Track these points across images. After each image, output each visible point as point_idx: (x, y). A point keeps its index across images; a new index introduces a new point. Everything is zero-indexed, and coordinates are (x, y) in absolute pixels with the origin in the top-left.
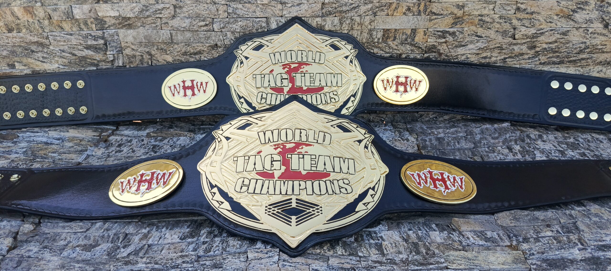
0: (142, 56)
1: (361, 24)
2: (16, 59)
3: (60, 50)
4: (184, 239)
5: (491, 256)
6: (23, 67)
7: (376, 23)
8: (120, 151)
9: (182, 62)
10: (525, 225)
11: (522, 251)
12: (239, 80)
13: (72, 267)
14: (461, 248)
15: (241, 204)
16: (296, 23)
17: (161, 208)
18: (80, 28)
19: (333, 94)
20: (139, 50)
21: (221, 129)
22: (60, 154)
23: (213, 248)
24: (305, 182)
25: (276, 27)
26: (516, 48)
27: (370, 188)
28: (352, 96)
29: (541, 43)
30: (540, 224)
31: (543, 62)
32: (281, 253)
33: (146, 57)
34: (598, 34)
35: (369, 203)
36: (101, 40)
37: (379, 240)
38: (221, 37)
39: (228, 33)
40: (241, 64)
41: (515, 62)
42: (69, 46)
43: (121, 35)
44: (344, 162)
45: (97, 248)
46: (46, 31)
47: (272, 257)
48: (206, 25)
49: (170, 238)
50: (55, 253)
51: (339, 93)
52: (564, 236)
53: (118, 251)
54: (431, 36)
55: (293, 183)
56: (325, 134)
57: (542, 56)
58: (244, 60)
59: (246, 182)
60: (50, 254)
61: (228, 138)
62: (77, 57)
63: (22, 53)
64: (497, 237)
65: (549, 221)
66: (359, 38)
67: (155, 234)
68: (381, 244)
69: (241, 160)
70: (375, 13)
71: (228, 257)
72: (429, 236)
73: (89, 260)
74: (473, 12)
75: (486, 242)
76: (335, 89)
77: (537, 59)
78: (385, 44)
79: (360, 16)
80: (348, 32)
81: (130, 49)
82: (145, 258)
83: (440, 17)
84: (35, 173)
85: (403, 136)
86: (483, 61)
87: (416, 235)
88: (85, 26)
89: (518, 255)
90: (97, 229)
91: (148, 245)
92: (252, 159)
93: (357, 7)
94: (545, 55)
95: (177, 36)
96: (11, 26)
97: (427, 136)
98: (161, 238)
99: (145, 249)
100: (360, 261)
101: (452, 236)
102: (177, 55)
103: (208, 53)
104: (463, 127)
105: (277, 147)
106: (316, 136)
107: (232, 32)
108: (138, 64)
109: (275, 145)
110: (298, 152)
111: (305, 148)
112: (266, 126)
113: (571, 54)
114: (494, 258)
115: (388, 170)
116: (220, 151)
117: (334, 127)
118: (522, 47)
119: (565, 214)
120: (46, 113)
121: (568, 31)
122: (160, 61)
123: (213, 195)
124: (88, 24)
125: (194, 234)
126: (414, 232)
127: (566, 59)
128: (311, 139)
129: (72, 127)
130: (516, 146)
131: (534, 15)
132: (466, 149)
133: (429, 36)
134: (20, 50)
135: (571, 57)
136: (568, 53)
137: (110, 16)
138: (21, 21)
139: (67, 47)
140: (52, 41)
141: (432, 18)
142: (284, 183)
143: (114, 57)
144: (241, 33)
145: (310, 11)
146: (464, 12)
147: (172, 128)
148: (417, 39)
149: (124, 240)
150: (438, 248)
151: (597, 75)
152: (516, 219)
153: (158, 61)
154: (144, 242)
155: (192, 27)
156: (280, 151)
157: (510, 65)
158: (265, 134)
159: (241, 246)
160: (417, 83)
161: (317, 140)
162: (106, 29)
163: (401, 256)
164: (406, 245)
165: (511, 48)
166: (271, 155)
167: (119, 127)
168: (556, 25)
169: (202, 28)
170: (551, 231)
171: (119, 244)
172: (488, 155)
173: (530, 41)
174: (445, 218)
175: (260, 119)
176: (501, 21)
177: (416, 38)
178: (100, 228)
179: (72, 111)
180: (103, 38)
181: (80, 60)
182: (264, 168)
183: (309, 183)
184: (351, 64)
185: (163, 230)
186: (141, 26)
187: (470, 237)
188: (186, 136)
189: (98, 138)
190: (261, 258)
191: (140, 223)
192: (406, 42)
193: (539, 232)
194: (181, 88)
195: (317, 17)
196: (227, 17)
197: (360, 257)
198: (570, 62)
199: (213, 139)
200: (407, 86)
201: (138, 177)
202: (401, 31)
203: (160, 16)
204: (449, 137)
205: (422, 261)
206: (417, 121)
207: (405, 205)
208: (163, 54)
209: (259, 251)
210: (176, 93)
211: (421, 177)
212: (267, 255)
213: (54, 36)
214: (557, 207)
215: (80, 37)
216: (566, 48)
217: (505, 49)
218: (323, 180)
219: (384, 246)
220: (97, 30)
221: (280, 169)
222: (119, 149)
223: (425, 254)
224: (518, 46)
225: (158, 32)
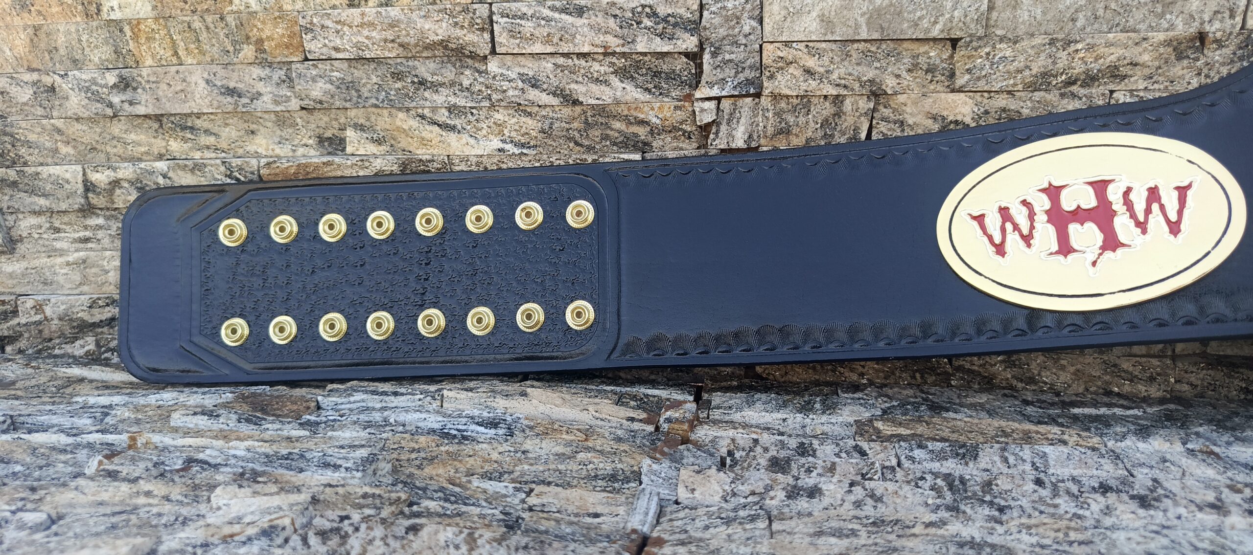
0: (838, 100)
2: (353, 114)
3: (522, 76)
6: (372, 149)
20: (833, 76)
22: (524, 484)
33: (855, 106)
36: (687, 35)
42: (561, 60)
62: (578, 109)
63: (380, 89)
81: (798, 73)
102: (1004, 90)
108: (808, 140)
120: (429, 323)
122: (911, 120)
134: (375, 79)
139: (550, 66)
140: (501, 39)
143: (719, 109)
153: (905, 122)
167: (707, 395)
179: (535, 318)
180: (695, 27)
181: (586, 122)
189: (651, 428)
194: (1041, 218)
208: (935, 91)
210: (1013, 240)
213: (514, 17)
215: (611, 22)
222: (790, 480)
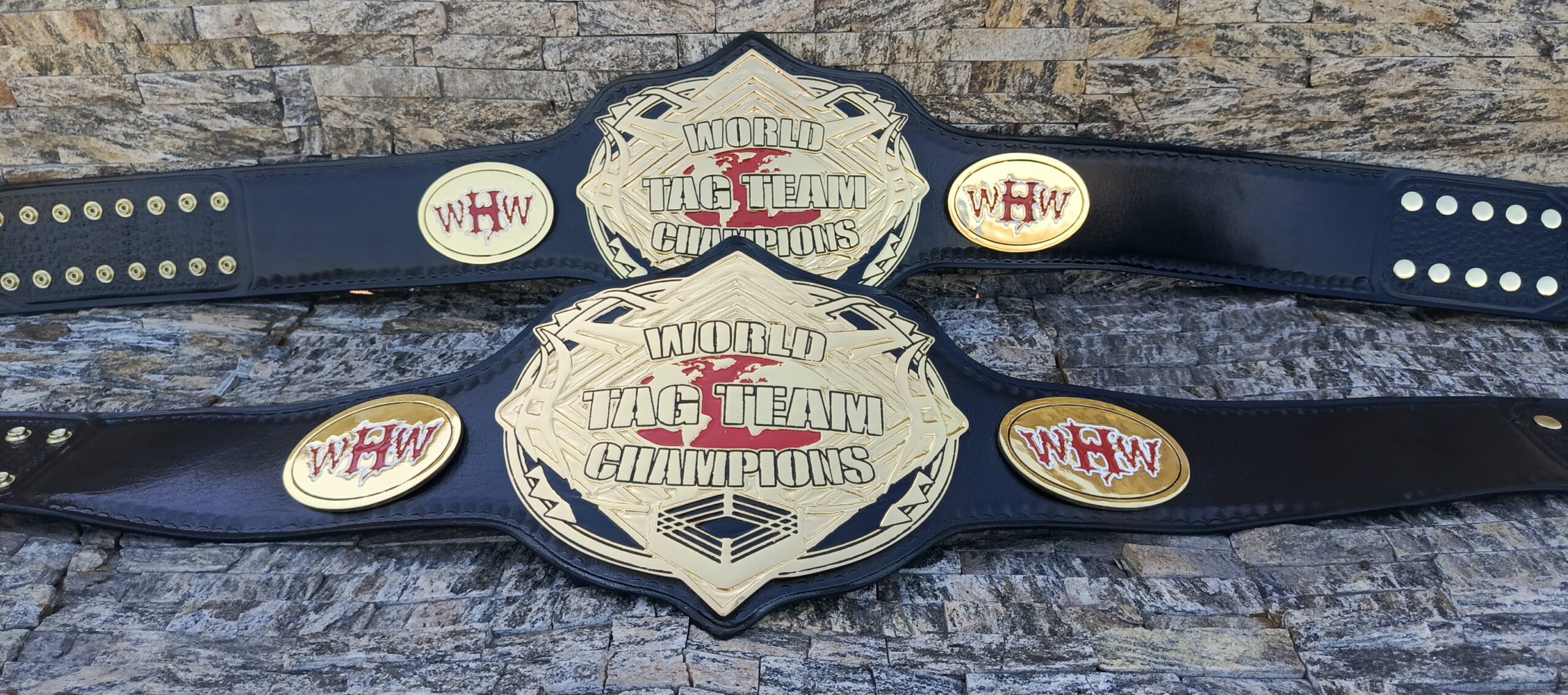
0: (368, 130)
1: (914, 50)
2: (60, 138)
3: (167, 116)
4: (461, 591)
5: (1209, 640)
6: (79, 160)
7: (953, 47)
8: (317, 369)
9: (468, 146)
10: (1306, 562)
11: (1290, 629)
12: (608, 191)
13: (191, 657)
14: (1139, 618)
15: (600, 508)
16: (750, 47)
17: (408, 514)
18: (215, 62)
19: (845, 227)
20: (361, 117)
21: (554, 321)
22: (169, 375)
23: (530, 614)
24: (758, 455)
25: (701, 58)
26: (1312, 108)
27: (919, 469)
28: (892, 231)
29: (1377, 97)
30: (1343, 561)
31: (1382, 143)
32: (693, 627)
33: (380, 134)
34: (1525, 72)
35: (914, 507)
36: (267, 92)
37: (936, 597)
38: (563, 83)
39: (581, 74)
40: (613, 151)
41: (1311, 145)
42: (190, 107)
43: (316, 79)
44: (856, 404)
45: (253, 612)
46: (130, 69)
47: (670, 637)
48: (526, 54)
49: (428, 589)
50: (152, 623)
51: (859, 225)
52: (1400, 591)
53: (303, 618)
54: (1095, 79)
55: (728, 456)
56: (812, 334)
57: (1381, 128)
58: (620, 141)
59: (614, 453)
60: (141, 626)
61: (570, 345)
62: (209, 134)
63: (74, 124)
64: (1231, 592)
65: (1368, 553)
66: (910, 84)
67: (393, 577)
68: (943, 606)
69: (601, 399)
70: (952, 21)
71: (565, 636)
72: (1063, 589)
73: (232, 641)
74: (1203, 16)
75: (1203, 604)
76: (849, 214)
77: (1367, 136)
78: (978, 101)
79: (913, 29)
80: (883, 70)
81: (340, 115)
82: (367, 637)
83: (1117, 30)
84: (107, 425)
85: (1022, 332)
86: (1229, 142)
87: (1031, 585)
88: (227, 57)
89: (1278, 638)
90: (253, 564)
91: (375, 604)
92: (629, 396)
93: (905, 5)
94: (1389, 127)
95: (455, 81)
96: (46, 60)
97: (1082, 333)
98: (406, 588)
99: (368, 615)
100: (886, 650)
101: (1119, 588)
102: (456, 129)
103: (531, 125)
104: (1175, 309)
105: (690, 366)
106: (789, 339)
107: (591, 72)
108: (359, 152)
109: (685, 362)
110: (743, 381)
111: (761, 371)
112: (665, 313)
113: (1454, 125)
114: (1218, 645)
115: (966, 424)
116: (551, 377)
117: (835, 318)
118: (1328, 106)
119: (1409, 535)
120: (136, 271)
121: (1447, 65)
122: (413, 142)
123: (533, 484)
124: (233, 53)
125: (486, 579)
126: (1025, 579)
127: (1443, 137)
128: (775, 347)
129: (201, 306)
130: (1304, 359)
131: (1359, 25)
132: (1177, 366)
133: (1089, 78)
134: (69, 117)
135: (1455, 132)
136: (1447, 122)
137: (288, 33)
138: (70, 45)
139: (183, 110)
140: (147, 96)
141: (1097, 33)
142: (706, 457)
143: (300, 132)
144: (613, 75)
145: (785, 18)
146: (1178, 17)
147: (445, 310)
148: (1058, 87)
149: (317, 591)
150: (1081, 619)
151: (1523, 177)
152: (1284, 547)
153: (410, 143)
154: (366, 598)
155: (491, 60)
156: (698, 378)
157: (1298, 152)
158: (661, 334)
159: (596, 610)
160: (1060, 197)
161: (791, 351)
162: (279, 65)
163: (987, 638)
164: (1002, 610)
165: (1300, 109)
166: (676, 386)
167: (316, 307)
168: (1417, 49)
169: (516, 61)
170: (1369, 578)
171: (306, 603)
172: (1232, 383)
173: (1349, 91)
174: (1107, 544)
175: (650, 296)
176: (1274, 40)
177: (1055, 84)
178: (263, 561)
179: (200, 267)
180: (271, 86)
181: (217, 141)
182: (656, 418)
183: (767, 457)
184: (889, 150)
185: (413, 568)
186: (365, 56)
187: (1164, 591)
188: (480, 330)
189: (264, 334)
190: (644, 641)
191: (357, 550)
192: (1031, 94)
193: (1340, 581)
194: (466, 211)
195: (804, 33)
196: (578, 35)
197: (888, 639)
198: (1452, 143)
199: (536, 344)
200: (1034, 206)
201: (353, 437)
202: (1019, 66)
203: (412, 32)
204: (1137, 334)
205: (1037, 652)
206: (1060, 292)
207: (1007, 510)
208: (422, 127)
209: (641, 622)
210: (454, 225)
211: (1050, 442)
212: (658, 634)
213: (152, 83)
214: (1391, 517)
215: (216, 86)
216: (1442, 110)
217: (1285, 112)
218: (801, 448)
219: (947, 613)
220: (256, 67)
221: (698, 423)
222: (314, 363)
223: (1047, 634)
224: (1319, 103)
225: (406, 72)
